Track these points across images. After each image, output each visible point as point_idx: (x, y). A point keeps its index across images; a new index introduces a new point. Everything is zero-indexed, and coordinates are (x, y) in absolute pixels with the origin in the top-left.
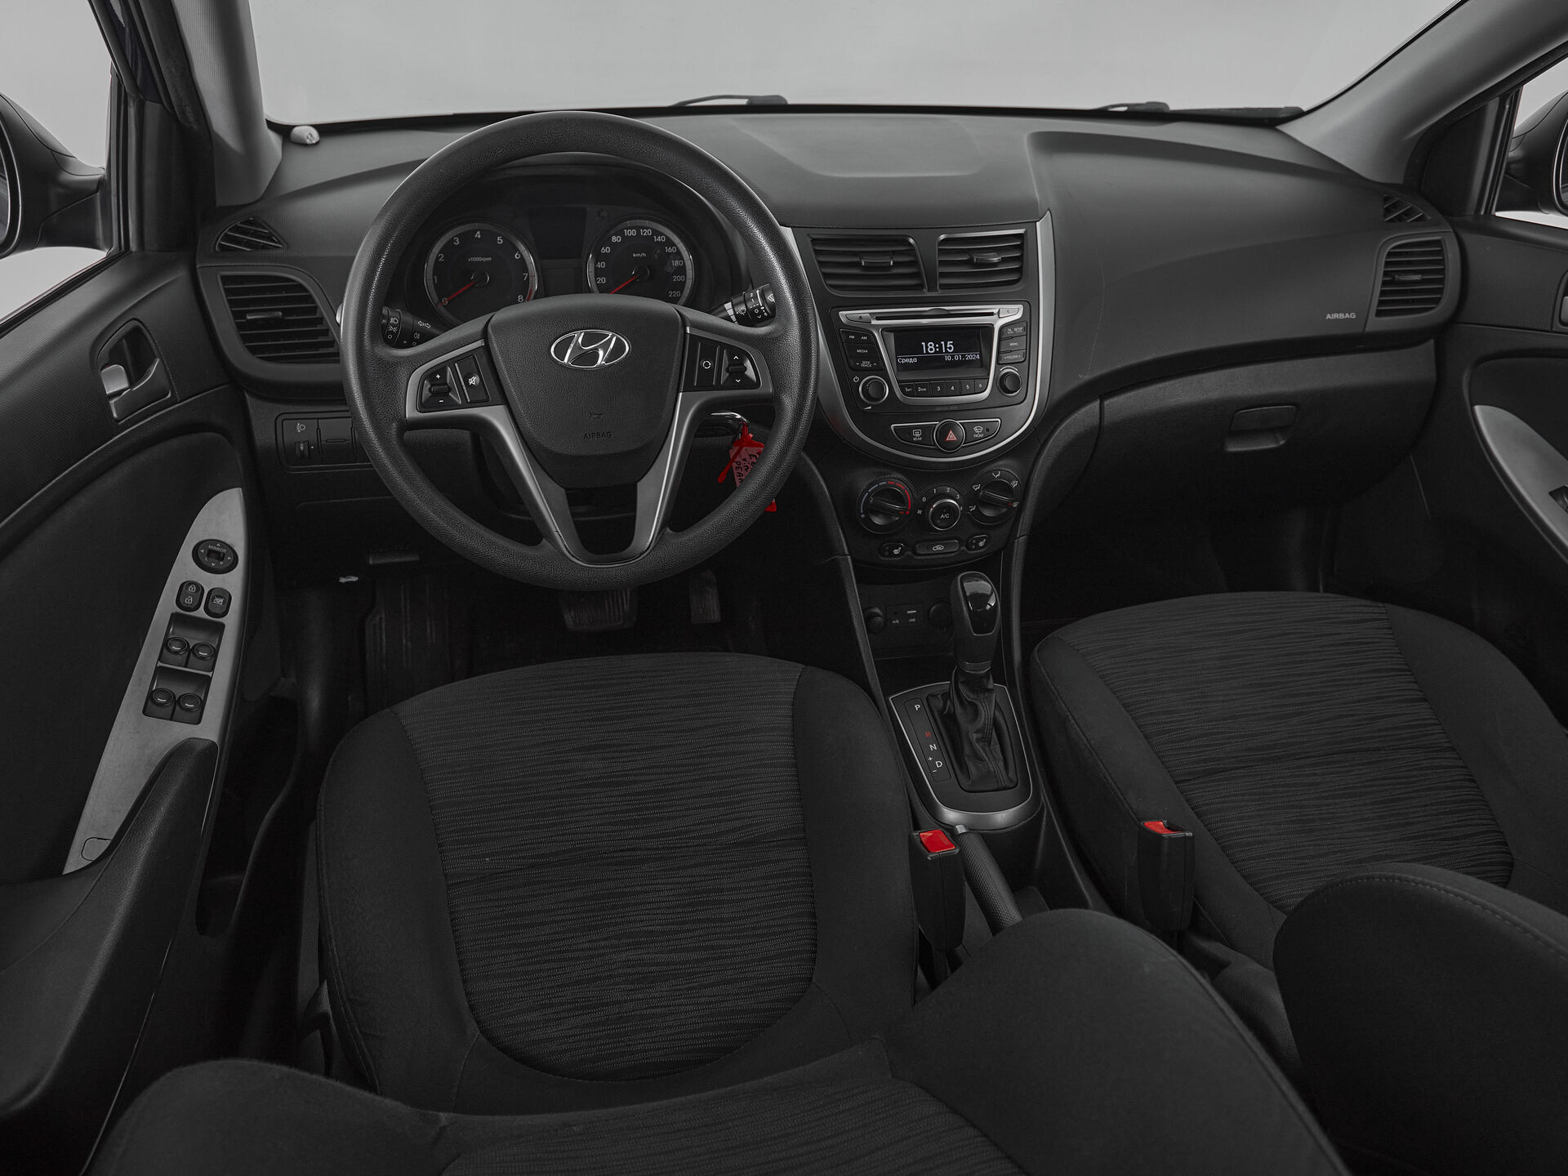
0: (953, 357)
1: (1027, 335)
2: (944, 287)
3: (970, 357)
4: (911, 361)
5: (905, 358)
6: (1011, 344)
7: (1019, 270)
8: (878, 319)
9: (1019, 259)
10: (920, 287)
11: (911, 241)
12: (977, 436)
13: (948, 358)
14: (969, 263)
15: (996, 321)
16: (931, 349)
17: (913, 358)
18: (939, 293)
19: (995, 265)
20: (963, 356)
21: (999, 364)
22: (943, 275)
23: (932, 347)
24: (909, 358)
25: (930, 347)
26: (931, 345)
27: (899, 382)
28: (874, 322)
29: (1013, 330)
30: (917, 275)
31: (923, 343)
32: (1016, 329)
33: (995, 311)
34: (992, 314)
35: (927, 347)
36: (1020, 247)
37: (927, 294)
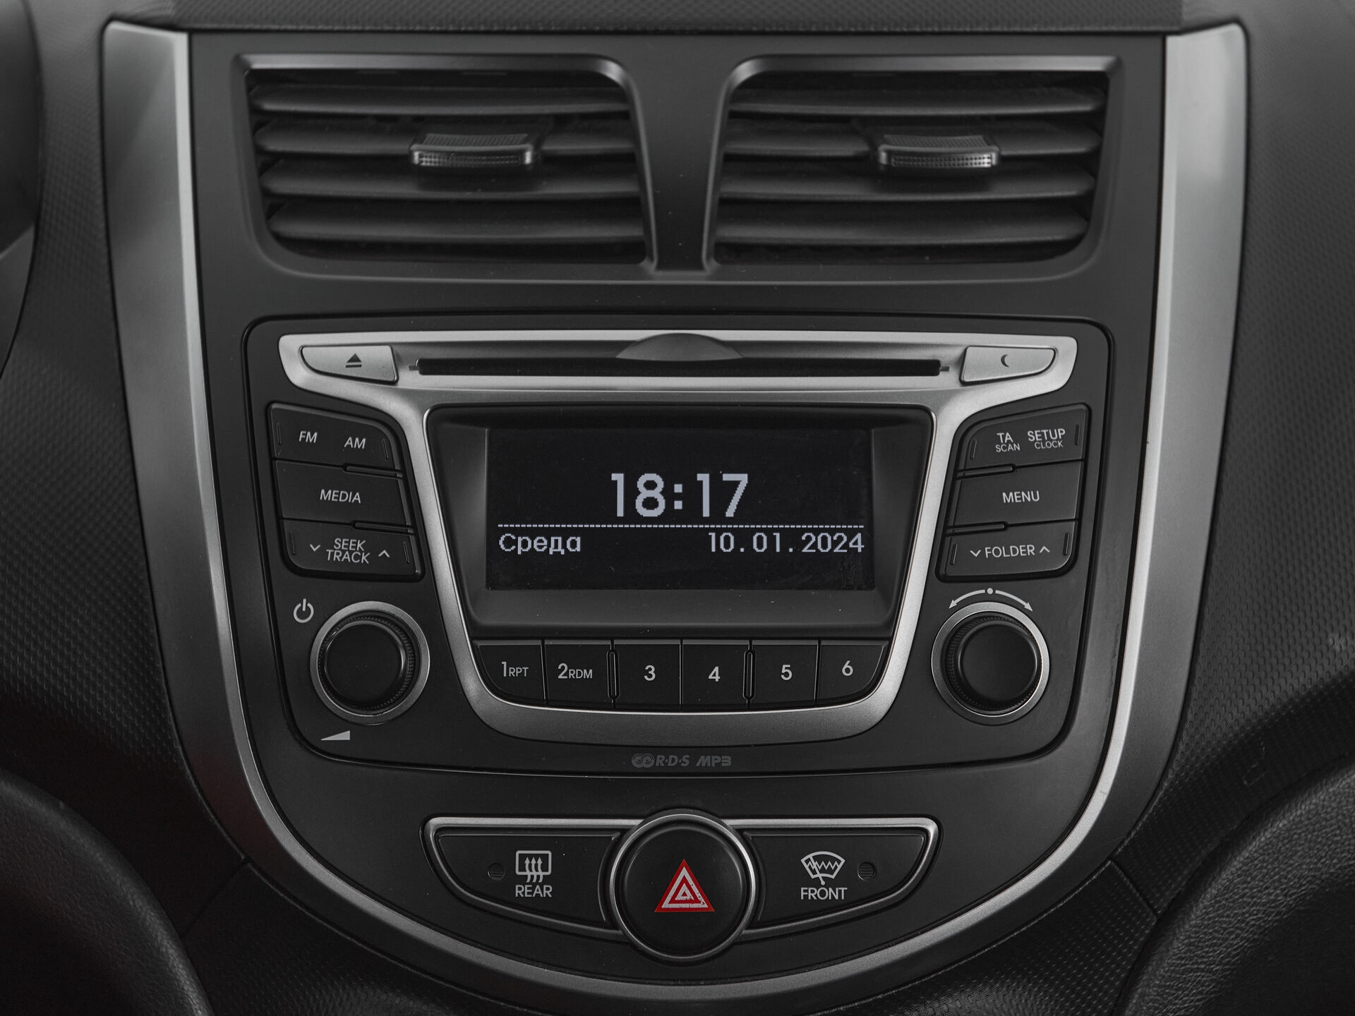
0: (743, 538)
1: (1085, 460)
2: (731, 252)
3: (818, 541)
4: (556, 546)
5: (533, 534)
6: (1009, 497)
7: (1081, 208)
8: (428, 367)
9: (1087, 165)
10: (632, 252)
11: (613, 71)
12: (813, 893)
13: (722, 543)
14: (860, 168)
15: (946, 396)
16: (650, 504)
17: (565, 534)
18: (706, 274)
19: (980, 178)
20: (792, 538)
21: (945, 579)
22: (732, 208)
23: (656, 493)
24: (548, 534)
25: (645, 493)
26: (650, 485)
27: (476, 631)
28: (411, 379)
29: (1020, 437)
30: (629, 208)
31: (618, 478)
32: (1034, 436)
33: (947, 356)
34: (930, 368)
35: (631, 493)
36: (1093, 123)
37: (653, 274)
